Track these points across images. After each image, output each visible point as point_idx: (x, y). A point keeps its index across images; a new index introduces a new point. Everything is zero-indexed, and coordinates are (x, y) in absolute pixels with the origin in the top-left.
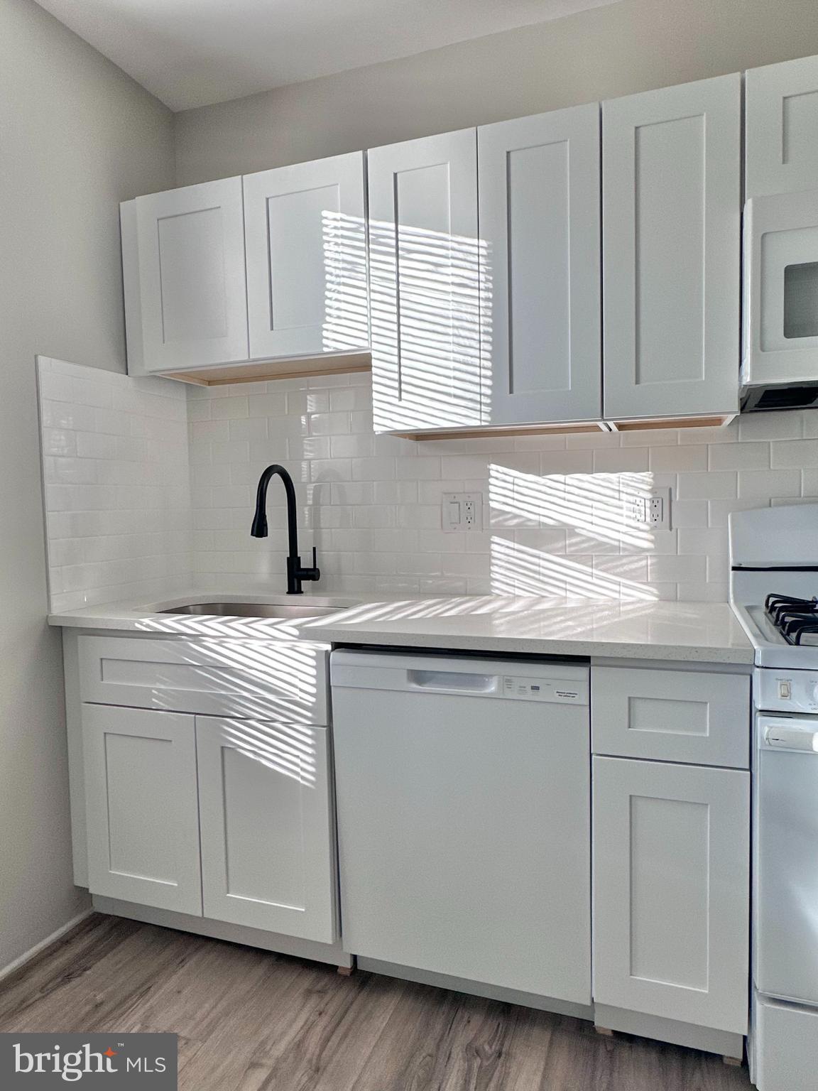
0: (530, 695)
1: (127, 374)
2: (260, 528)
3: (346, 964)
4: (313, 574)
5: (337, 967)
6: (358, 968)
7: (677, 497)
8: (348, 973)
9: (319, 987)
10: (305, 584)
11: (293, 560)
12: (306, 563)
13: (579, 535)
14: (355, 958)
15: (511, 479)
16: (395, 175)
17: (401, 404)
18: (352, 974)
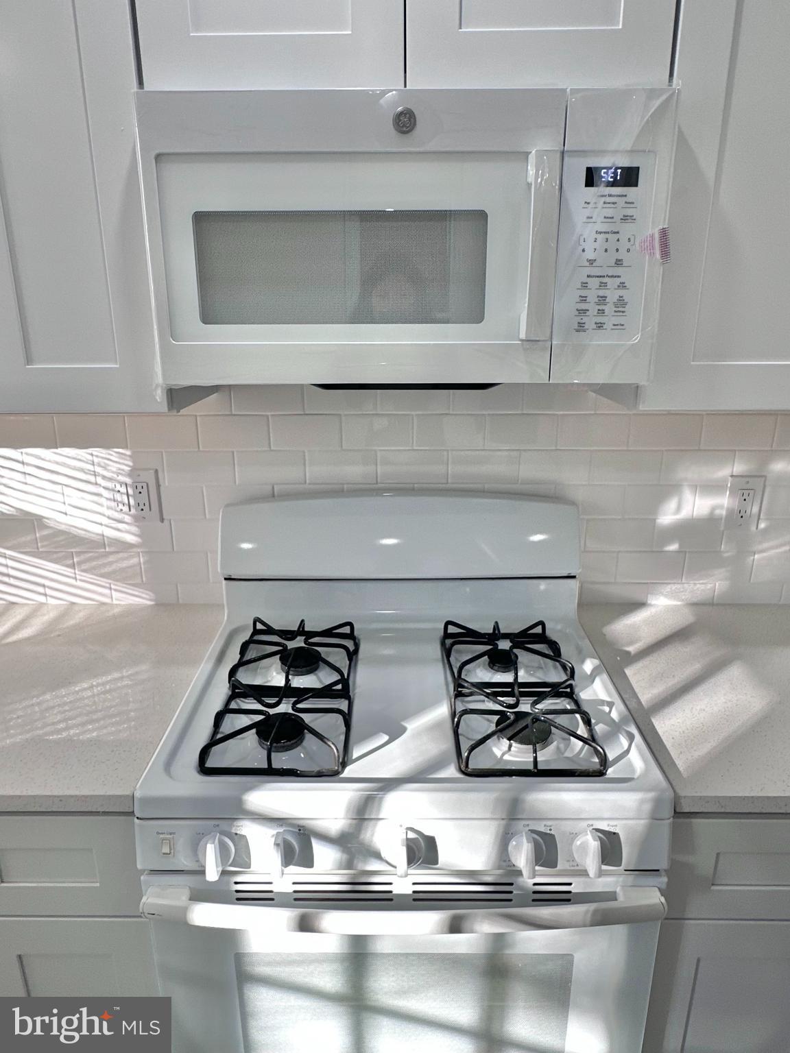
7: (166, 481)
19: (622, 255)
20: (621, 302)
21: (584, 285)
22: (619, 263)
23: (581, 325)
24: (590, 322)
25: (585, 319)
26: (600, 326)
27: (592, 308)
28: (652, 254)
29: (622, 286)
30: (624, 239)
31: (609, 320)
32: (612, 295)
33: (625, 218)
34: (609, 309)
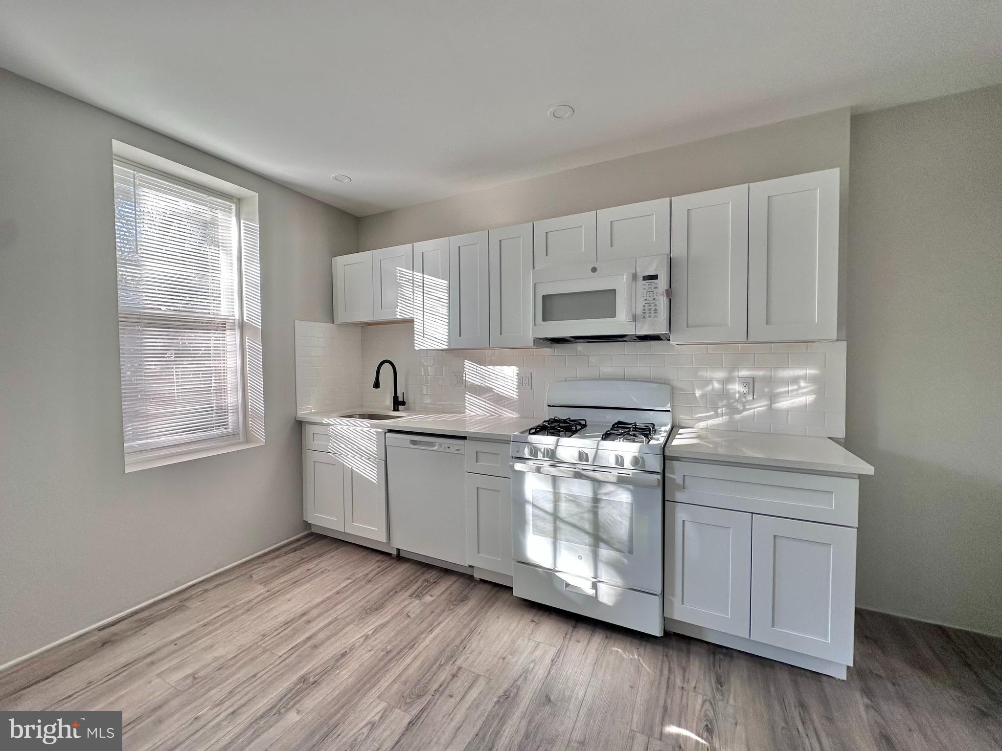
0: (447, 450)
1: (333, 323)
2: (377, 385)
3: (394, 553)
4: (403, 403)
5: (392, 554)
6: (401, 555)
7: (534, 376)
8: (395, 556)
9: (383, 559)
10: (400, 407)
11: (396, 397)
12: (400, 399)
13: (493, 391)
14: (399, 550)
15: (475, 367)
16: (423, 253)
17: (423, 339)
18: (397, 557)
19: (655, 297)
20: (656, 310)
21: (644, 306)
22: (654, 299)
23: (644, 317)
24: (647, 315)
25: (645, 315)
26: (650, 317)
27: (647, 312)
28: (664, 296)
29: (656, 305)
30: (655, 294)
31: (652, 315)
32: (653, 308)
33: (655, 288)
34: (652, 312)
